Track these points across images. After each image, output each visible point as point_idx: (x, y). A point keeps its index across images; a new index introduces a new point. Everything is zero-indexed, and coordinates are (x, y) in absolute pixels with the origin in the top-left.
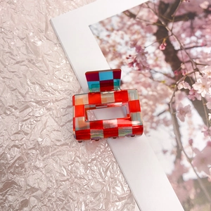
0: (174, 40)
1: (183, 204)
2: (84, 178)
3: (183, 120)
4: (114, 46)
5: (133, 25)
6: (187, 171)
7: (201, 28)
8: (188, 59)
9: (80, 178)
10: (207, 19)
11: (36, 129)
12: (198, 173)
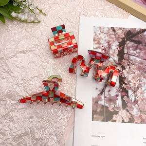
0: (126, 49)
1: (93, 111)
4: (99, 39)
5: (112, 34)
6: (101, 100)
7: (140, 49)
8: (127, 59)
10: (145, 47)
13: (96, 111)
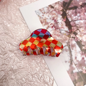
0: (69, 17)
2: (32, 81)
3: (73, 49)
4: (45, 20)
5: (53, 11)
6: (74, 69)
7: (79, 13)
8: (74, 25)
9: (31, 81)
10: (82, 9)
11: (10, 62)
12: (79, 70)
13: (75, 80)
